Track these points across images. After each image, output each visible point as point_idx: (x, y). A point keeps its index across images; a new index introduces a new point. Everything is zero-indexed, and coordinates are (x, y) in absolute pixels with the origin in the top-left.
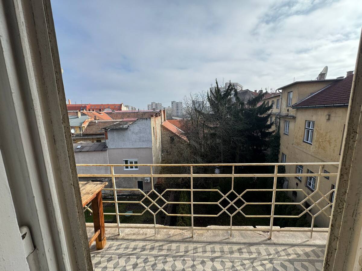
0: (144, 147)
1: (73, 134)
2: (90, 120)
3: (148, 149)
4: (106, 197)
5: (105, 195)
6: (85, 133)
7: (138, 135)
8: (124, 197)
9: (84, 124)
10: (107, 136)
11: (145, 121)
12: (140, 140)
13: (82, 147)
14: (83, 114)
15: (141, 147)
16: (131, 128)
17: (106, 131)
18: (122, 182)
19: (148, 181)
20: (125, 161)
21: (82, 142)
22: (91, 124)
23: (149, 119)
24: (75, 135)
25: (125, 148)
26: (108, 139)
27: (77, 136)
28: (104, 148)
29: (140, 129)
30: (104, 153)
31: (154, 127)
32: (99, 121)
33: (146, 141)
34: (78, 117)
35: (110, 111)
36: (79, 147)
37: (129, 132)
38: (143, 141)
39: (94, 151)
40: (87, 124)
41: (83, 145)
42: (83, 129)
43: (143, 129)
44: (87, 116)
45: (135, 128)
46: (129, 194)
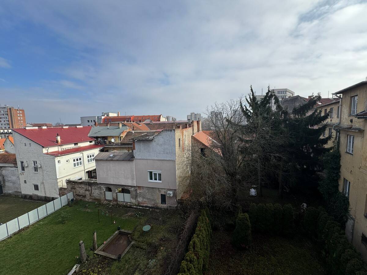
0: (168, 159)
1: (113, 143)
2: (128, 130)
3: (172, 161)
4: (131, 206)
5: (131, 204)
6: (123, 142)
7: (162, 147)
8: (147, 209)
9: (122, 134)
10: (134, 146)
11: (169, 133)
12: (164, 152)
13: (114, 156)
14: (124, 125)
15: (165, 159)
16: (156, 139)
17: (134, 142)
18: (146, 193)
19: (170, 195)
20: (150, 172)
21: (115, 151)
22: (129, 134)
23: (173, 131)
24: (114, 144)
25: (149, 159)
26: (135, 149)
27: (116, 144)
28: (131, 158)
29: (164, 141)
30: (131, 163)
31: (180, 139)
32: (135, 131)
33: (170, 153)
34: (119, 128)
35: (148, 121)
36: (111, 155)
37: (154, 144)
38: (167, 153)
39: (123, 160)
40: (125, 134)
41: (116, 154)
42: (122, 139)
43: (167, 141)
44: (127, 127)
45: (160, 140)
46: (152, 206)
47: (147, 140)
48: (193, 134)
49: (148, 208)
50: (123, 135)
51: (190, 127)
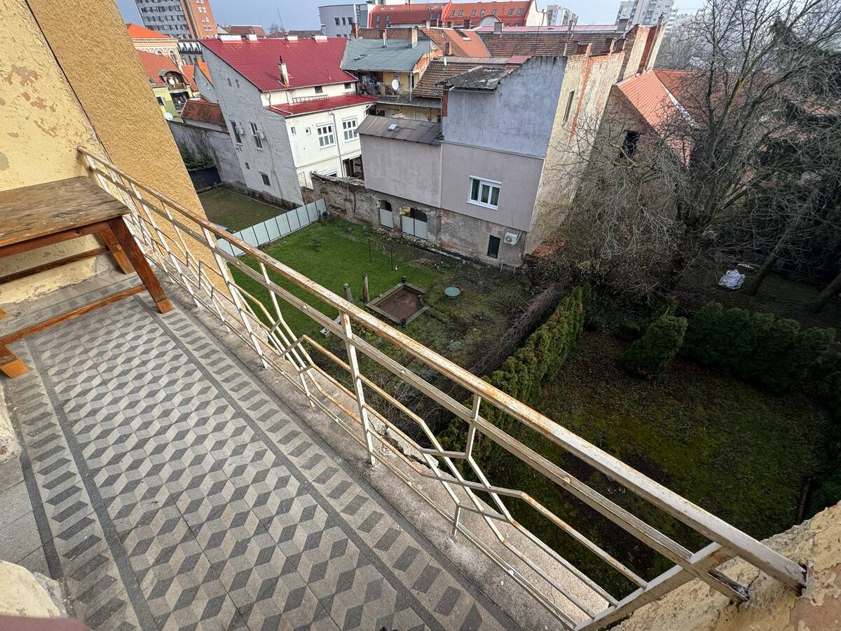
0: (524, 152)
1: (395, 93)
2: (432, 55)
3: (533, 160)
4: (427, 246)
5: (427, 243)
6: (418, 93)
7: (517, 115)
8: (457, 260)
9: (418, 68)
10: (445, 106)
11: (546, 68)
12: (519, 129)
13: (399, 129)
14: (423, 37)
15: (518, 151)
16: (503, 90)
17: (446, 93)
18: (460, 228)
19: (511, 241)
20: (474, 180)
21: (401, 116)
22: (435, 65)
23: (559, 63)
24: (398, 96)
25: (478, 148)
26: (446, 115)
27: (403, 97)
28: (434, 139)
29: (526, 95)
30: (434, 151)
31: (573, 93)
32: (452, 59)
33: (534, 135)
34: (410, 46)
35: (487, 25)
36: (393, 127)
37: (496, 102)
38: (527, 135)
39: (417, 142)
40: (425, 66)
41: (402, 124)
42: (416, 82)
43: (535, 95)
44: (431, 43)
45: (515, 90)
46: (468, 256)
47: (480, 89)
48: (620, 80)
49: (459, 258)
50: (420, 70)
51: (618, 50)
